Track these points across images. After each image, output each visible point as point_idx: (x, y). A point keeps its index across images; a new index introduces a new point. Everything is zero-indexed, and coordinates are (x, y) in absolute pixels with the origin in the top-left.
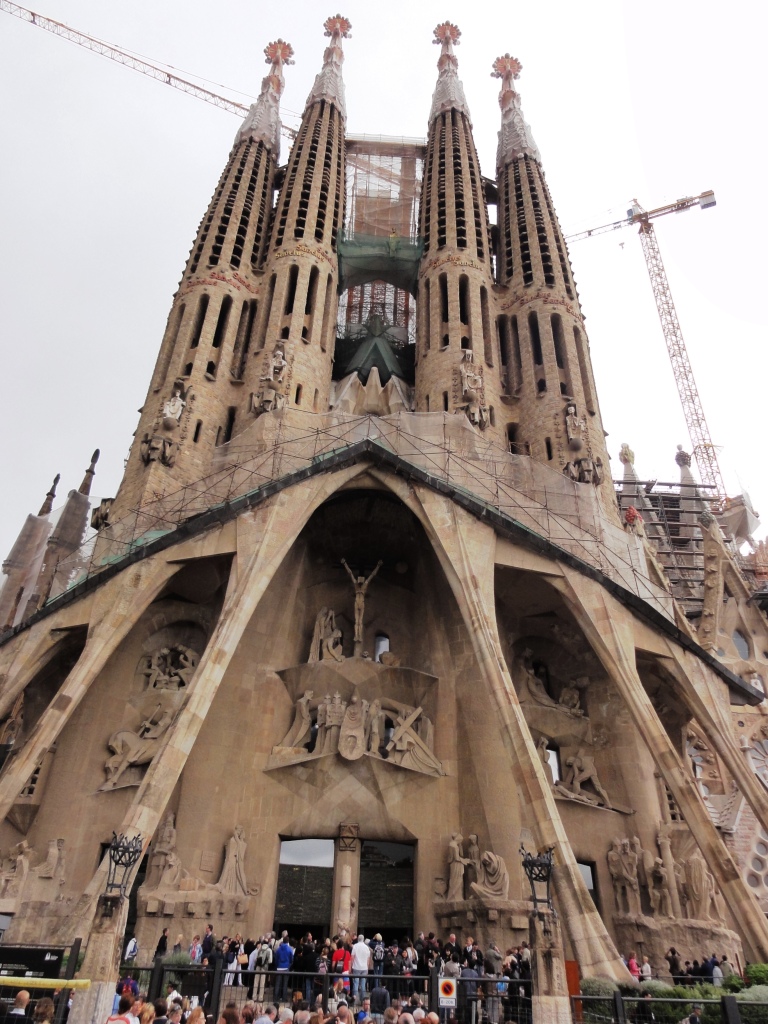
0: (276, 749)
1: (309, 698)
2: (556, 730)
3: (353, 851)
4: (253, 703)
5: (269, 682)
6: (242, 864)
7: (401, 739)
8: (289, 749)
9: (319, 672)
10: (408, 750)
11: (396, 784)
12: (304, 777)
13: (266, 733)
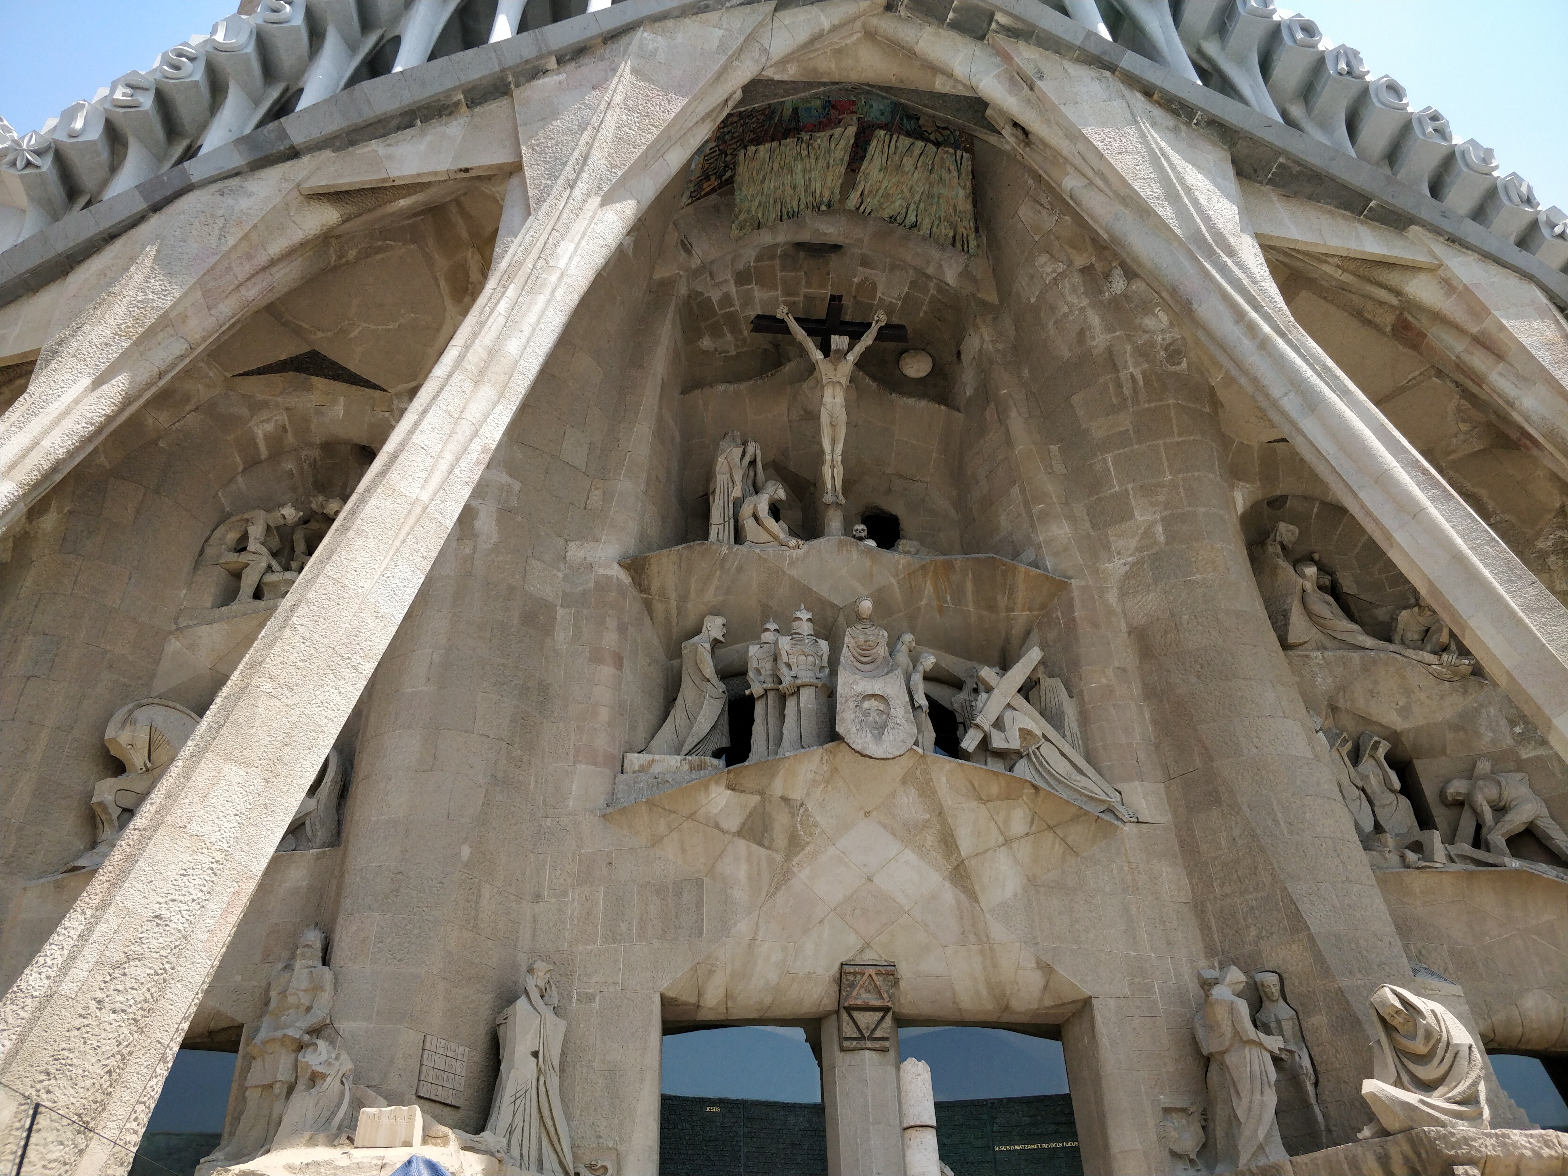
0: (635, 760)
1: (717, 633)
2: (1405, 711)
3: (884, 1050)
4: (561, 637)
5: (603, 586)
6: (554, 1081)
7: (998, 724)
8: (674, 761)
9: (740, 569)
10: (1019, 754)
11: (1008, 842)
12: (733, 823)
13: (604, 714)
